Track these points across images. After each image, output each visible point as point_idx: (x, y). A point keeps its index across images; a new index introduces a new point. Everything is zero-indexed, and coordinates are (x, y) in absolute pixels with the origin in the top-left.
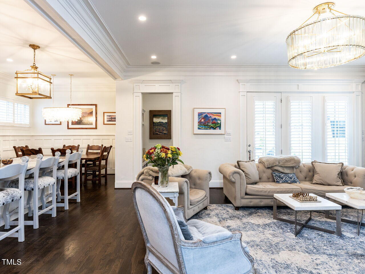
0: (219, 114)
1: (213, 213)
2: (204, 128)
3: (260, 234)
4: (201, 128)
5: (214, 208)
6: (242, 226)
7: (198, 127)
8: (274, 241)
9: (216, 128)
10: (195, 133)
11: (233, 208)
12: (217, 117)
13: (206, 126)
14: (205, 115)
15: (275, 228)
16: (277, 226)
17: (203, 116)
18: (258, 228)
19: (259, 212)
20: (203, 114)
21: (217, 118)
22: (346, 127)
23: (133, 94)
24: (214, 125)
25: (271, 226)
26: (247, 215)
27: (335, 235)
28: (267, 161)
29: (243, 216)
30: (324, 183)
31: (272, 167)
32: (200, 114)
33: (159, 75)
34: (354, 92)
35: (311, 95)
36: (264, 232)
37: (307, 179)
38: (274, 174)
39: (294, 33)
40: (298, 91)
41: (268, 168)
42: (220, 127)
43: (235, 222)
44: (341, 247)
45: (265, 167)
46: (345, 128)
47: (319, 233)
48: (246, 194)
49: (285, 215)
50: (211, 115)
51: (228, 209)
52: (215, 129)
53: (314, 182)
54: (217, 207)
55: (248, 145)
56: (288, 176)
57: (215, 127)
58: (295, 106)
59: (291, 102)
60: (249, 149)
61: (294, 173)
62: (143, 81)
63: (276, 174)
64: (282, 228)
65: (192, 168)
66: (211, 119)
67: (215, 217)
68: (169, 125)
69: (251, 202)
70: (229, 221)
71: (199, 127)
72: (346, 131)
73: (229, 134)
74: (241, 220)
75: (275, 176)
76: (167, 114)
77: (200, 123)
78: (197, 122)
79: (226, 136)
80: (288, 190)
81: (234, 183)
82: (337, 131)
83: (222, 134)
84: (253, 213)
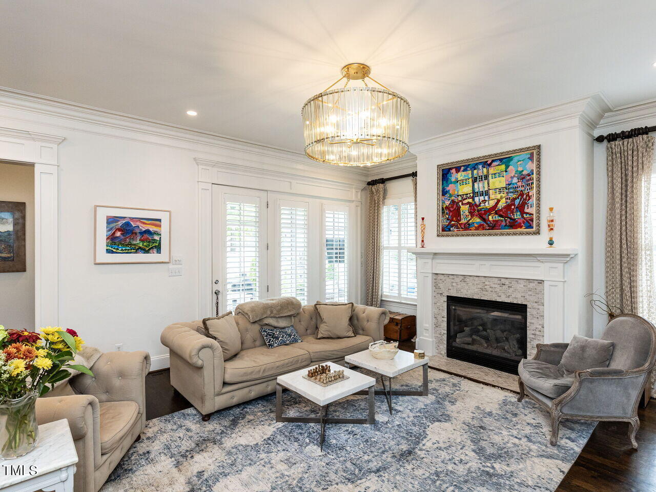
0: (158, 223)
1: (156, 447)
2: (122, 250)
3: (264, 468)
4: (115, 250)
5: (156, 429)
6: (228, 461)
7: (105, 248)
8: (294, 476)
9: (150, 249)
10: (98, 261)
11: (198, 418)
12: (152, 228)
13: (127, 245)
14: (124, 222)
15: (285, 442)
16: (286, 436)
17: (120, 223)
18: (258, 455)
19: (247, 412)
20: (118, 221)
21: (151, 230)
22: (346, 249)
24: (145, 244)
25: (277, 440)
26: (229, 427)
27: (368, 425)
28: (253, 310)
29: (222, 432)
30: (332, 336)
31: (260, 320)
32: (111, 220)
34: (353, 201)
35: (307, 200)
36: (272, 462)
37: (308, 331)
38: (265, 331)
39: (320, 99)
40: (291, 192)
41: (254, 323)
42: (158, 248)
43: (210, 454)
44: (382, 446)
45: (250, 321)
46: (343, 249)
47: (347, 429)
48: (225, 384)
49: (291, 405)
50: (138, 224)
51: (189, 423)
52: (147, 252)
53: (320, 335)
54: (162, 425)
55: (214, 281)
56: (286, 333)
57: (147, 249)
58: (285, 214)
59: (282, 208)
60: (216, 288)
61: (292, 326)
63: (266, 332)
64: (297, 440)
65: (99, 352)
66: (138, 231)
67: (163, 457)
68: (17, 238)
69: (232, 397)
70: (198, 457)
71: (108, 248)
72: (346, 253)
73: (178, 262)
74: (221, 444)
75: (266, 336)
76: (13, 211)
77: (112, 239)
78: (105, 238)
79: (171, 266)
80: (291, 360)
81: (200, 368)
82: (336, 253)
83: (162, 263)
84: (238, 418)
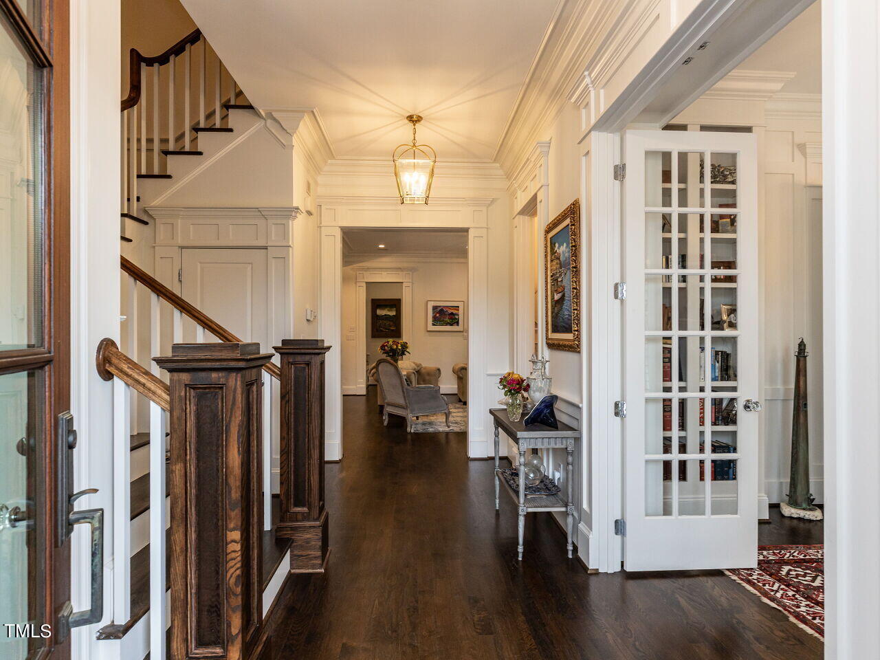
0: (457, 308)
2: (439, 324)
4: (436, 324)
7: (432, 323)
10: (429, 330)
12: (455, 312)
13: (442, 321)
14: (440, 308)
17: (438, 309)
23: (356, 284)
24: (451, 321)
32: (435, 308)
33: (386, 261)
42: (458, 323)
50: (448, 309)
52: (452, 325)
57: (452, 323)
62: (368, 269)
65: (421, 365)
66: (448, 313)
68: (397, 320)
76: (396, 304)
78: (432, 317)
83: (459, 331)
